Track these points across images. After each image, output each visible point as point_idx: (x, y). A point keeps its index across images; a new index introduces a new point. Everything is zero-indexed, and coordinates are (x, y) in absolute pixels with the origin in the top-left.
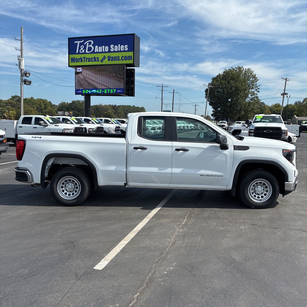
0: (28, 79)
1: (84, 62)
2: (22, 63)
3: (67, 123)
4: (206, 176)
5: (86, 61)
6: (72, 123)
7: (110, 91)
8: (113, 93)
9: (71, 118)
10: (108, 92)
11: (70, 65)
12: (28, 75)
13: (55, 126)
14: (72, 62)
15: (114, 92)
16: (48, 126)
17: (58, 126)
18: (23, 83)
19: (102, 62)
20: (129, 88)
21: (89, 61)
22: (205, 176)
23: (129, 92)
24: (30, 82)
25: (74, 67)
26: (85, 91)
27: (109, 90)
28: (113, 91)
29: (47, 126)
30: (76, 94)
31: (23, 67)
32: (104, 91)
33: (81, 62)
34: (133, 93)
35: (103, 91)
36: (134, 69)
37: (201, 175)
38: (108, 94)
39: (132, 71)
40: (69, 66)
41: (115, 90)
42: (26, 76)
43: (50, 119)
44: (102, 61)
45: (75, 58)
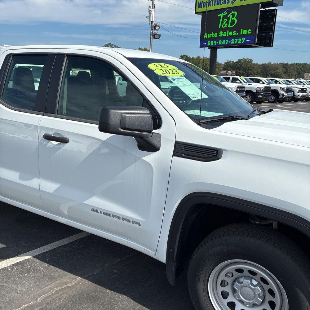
0: (158, 32)
1: (212, 5)
2: (151, 14)
5: (215, 5)
7: (238, 41)
8: (241, 44)
10: (236, 43)
11: (197, 12)
12: (157, 28)
14: (199, 8)
15: (243, 42)
18: (152, 37)
19: (232, 4)
20: (266, 36)
21: (217, 5)
22: (101, 212)
23: (265, 41)
24: (159, 36)
25: (201, 14)
26: (210, 43)
27: (236, 40)
28: (242, 41)
30: (200, 47)
31: (153, 19)
32: (231, 42)
33: (209, 6)
34: (271, 43)
35: (230, 42)
36: (276, 9)
37: (93, 210)
38: (236, 44)
39: (273, 13)
40: (196, 13)
41: (244, 39)
42: (155, 29)
44: (232, 3)
45: (202, 2)
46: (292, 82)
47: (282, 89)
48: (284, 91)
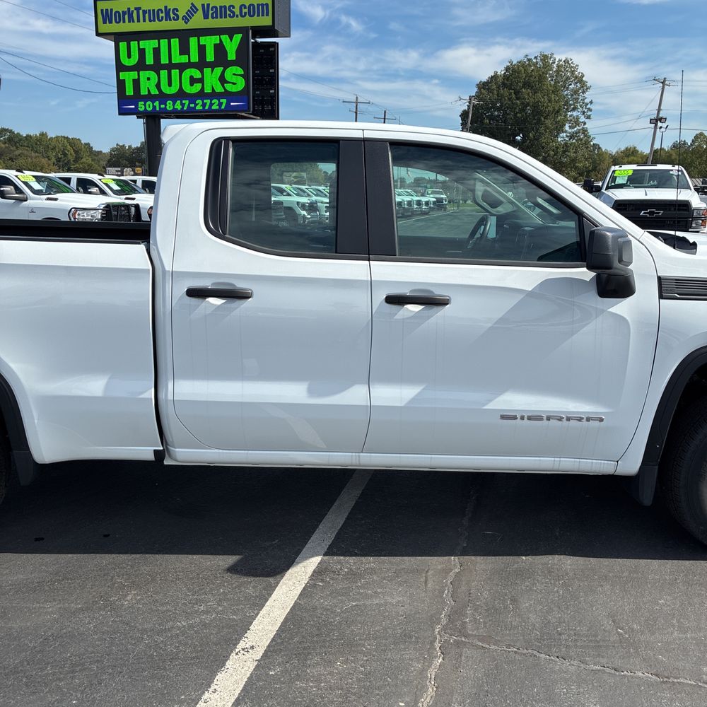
1: (139, 21)
3: (90, 193)
4: (529, 418)
5: (144, 21)
6: (103, 192)
7: (211, 104)
8: (220, 110)
9: (101, 177)
10: (207, 108)
11: (100, 31)
13: (48, 199)
14: (105, 22)
15: (223, 107)
16: (28, 201)
17: (56, 199)
19: (186, 23)
20: (263, 97)
21: (150, 21)
22: (522, 418)
23: (263, 107)
25: (113, 37)
26: (145, 105)
27: (208, 101)
28: (220, 104)
29: (26, 201)
30: (120, 114)
32: (196, 105)
33: (129, 22)
34: (274, 111)
35: (192, 105)
36: (275, 42)
37: (503, 417)
38: (207, 111)
39: (272, 49)
40: (98, 34)
41: (224, 101)
43: (34, 179)
44: (186, 20)
45: (112, 10)
46: (306, 190)
47: (300, 206)
48: (304, 209)
